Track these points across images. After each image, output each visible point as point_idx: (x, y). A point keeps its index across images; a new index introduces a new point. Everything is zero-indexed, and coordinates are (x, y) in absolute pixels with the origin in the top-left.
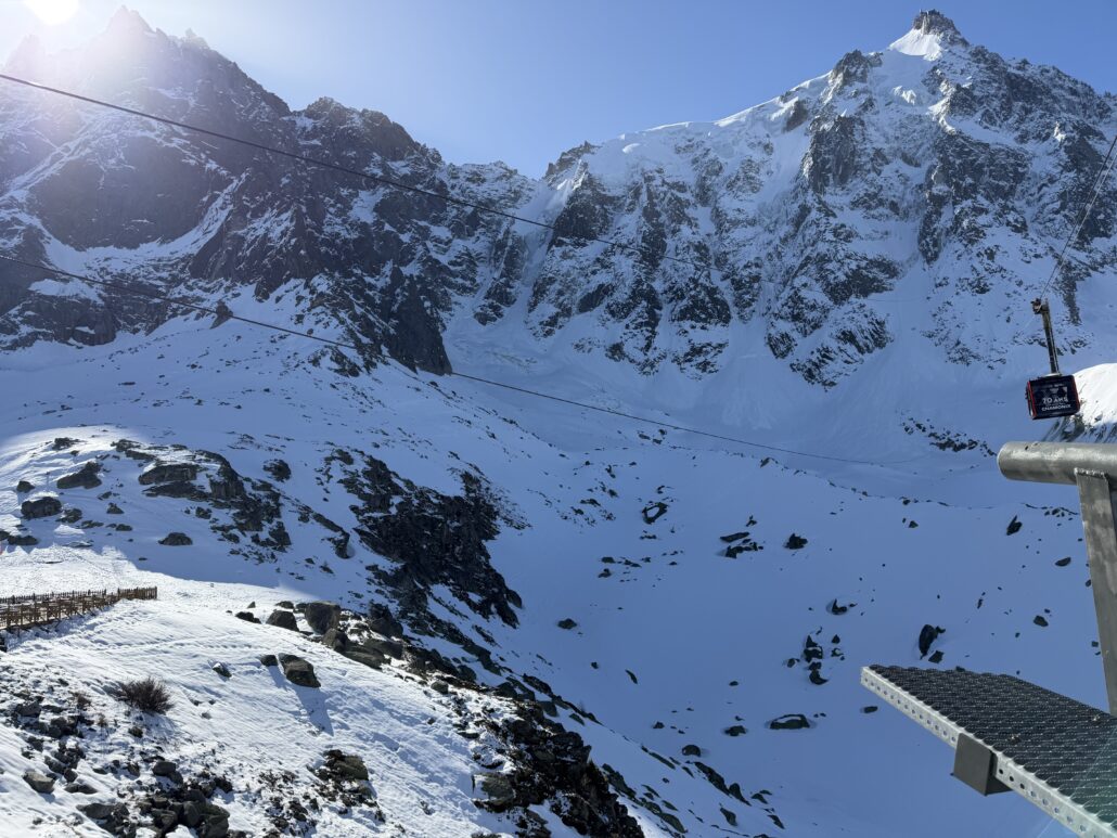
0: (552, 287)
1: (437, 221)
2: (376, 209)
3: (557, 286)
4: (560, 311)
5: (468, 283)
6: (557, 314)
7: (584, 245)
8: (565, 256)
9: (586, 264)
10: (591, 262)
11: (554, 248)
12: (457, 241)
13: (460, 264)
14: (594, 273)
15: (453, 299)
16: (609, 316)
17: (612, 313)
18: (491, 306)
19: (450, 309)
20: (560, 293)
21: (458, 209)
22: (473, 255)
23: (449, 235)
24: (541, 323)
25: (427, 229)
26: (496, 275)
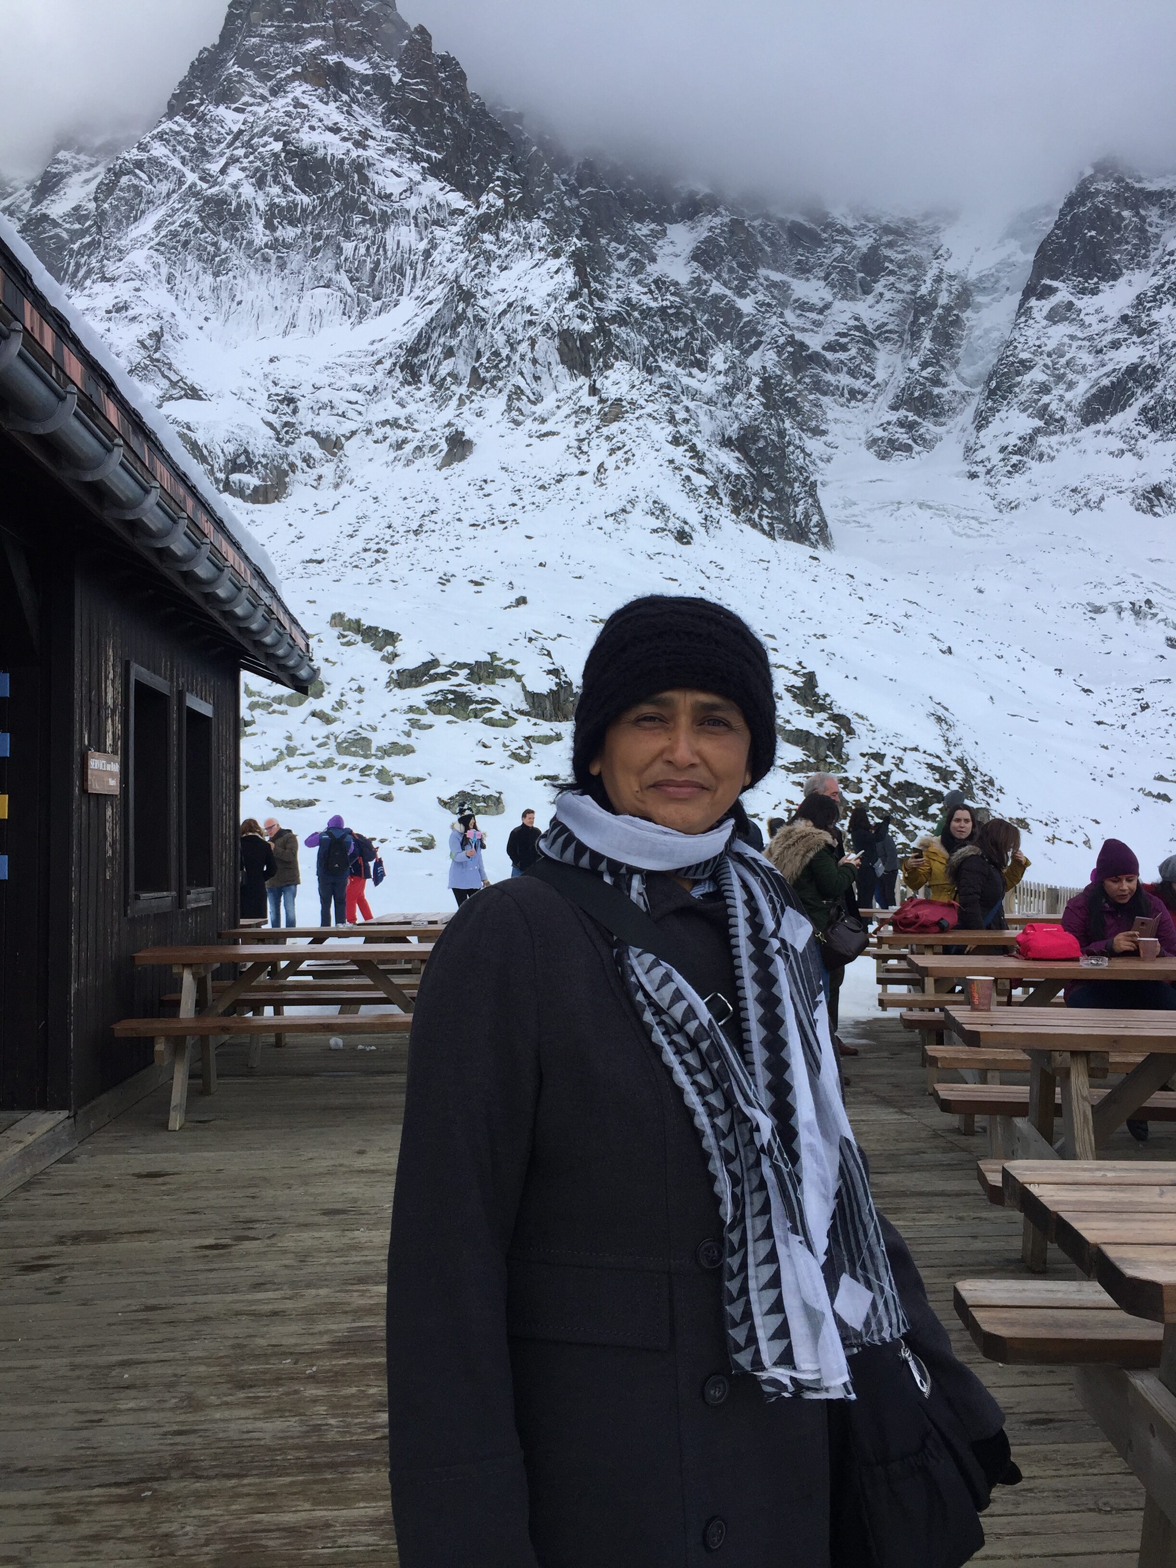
0: (1027, 378)
1: (803, 270)
2: (695, 257)
3: (1037, 375)
4: (1041, 424)
5: (859, 384)
6: (1037, 431)
7: (1095, 292)
8: (1054, 317)
9: (1097, 328)
10: (1110, 325)
11: (1033, 302)
12: (838, 305)
13: (844, 348)
14: (1115, 345)
15: (830, 415)
16: (1145, 430)
17: (1154, 424)
18: (901, 424)
19: (824, 433)
20: (1045, 389)
21: (844, 243)
22: (870, 328)
23: (827, 294)
24: (1003, 449)
25: (783, 287)
26: (914, 363)
